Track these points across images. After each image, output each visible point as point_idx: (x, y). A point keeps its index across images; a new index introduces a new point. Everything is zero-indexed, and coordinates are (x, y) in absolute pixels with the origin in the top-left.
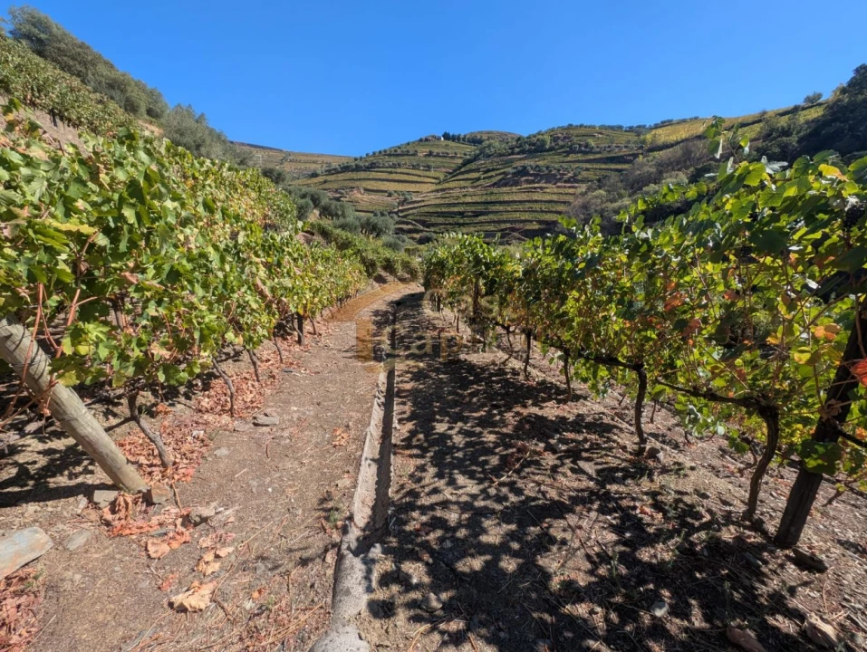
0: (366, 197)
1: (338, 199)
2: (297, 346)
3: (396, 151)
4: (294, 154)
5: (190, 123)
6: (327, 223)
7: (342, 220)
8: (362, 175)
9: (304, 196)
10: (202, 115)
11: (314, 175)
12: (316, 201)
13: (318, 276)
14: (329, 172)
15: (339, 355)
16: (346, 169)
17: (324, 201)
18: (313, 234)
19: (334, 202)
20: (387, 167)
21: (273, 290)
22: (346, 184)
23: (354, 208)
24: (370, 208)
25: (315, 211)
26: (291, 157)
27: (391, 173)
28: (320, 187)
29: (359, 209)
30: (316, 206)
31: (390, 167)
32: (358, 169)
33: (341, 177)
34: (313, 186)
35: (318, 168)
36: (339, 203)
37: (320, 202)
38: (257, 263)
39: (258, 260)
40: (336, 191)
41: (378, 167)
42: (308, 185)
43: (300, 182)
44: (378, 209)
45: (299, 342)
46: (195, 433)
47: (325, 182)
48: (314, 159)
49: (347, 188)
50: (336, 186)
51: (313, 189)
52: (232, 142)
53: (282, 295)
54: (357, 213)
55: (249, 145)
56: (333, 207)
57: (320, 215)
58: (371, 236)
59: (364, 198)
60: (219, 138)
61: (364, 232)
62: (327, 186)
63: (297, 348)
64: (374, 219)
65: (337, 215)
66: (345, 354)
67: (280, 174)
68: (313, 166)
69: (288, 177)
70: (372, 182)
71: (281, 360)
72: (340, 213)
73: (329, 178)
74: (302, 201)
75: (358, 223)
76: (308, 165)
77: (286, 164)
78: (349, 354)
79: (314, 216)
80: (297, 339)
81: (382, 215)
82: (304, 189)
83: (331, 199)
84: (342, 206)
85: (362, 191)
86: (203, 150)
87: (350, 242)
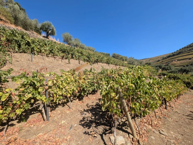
0: (179, 62)
1: (167, 65)
2: (165, 109)
3: (190, 45)
4: (152, 58)
5: (131, 59)
6: (165, 72)
7: (170, 71)
8: (176, 56)
9: (157, 67)
10: (133, 58)
11: (159, 61)
12: (160, 67)
13: (170, 89)
14: (163, 59)
15: (185, 117)
16: (169, 56)
17: (163, 66)
18: (160, 76)
19: (167, 66)
20: (187, 51)
21: (160, 94)
22: (170, 60)
23: (174, 66)
24: (181, 65)
25: (160, 70)
26: (152, 59)
27: (189, 52)
28: (161, 63)
29: (177, 66)
30: (160, 68)
31: (188, 51)
32: (174, 55)
33: (167, 59)
34: (159, 64)
35: (160, 59)
36: (168, 66)
37: (162, 67)
38: (155, 87)
39: (155, 86)
40: (166, 63)
41: (182, 52)
42: (157, 64)
43: (155, 63)
44: (185, 65)
45: (166, 108)
46: (144, 128)
47: (162, 62)
48: (158, 57)
49: (170, 61)
50: (166, 62)
51: (159, 65)
52: (139, 60)
53: (163, 95)
54: (175, 67)
55: (142, 59)
56: (166, 67)
57: (162, 70)
58: (184, 74)
59: (177, 63)
60: (136, 60)
61: (180, 72)
62: (163, 62)
63: (165, 110)
64: (184, 68)
65: (168, 69)
66: (187, 117)
67: (150, 63)
68: (158, 59)
69: (152, 63)
70: (181, 57)
71: (162, 113)
72: (169, 69)
73: (163, 60)
74: (157, 68)
75: (177, 70)
76: (156, 59)
77: (150, 61)
78: (189, 118)
79: (160, 71)
80: (165, 107)
81: (187, 66)
82: (156, 65)
83: (165, 66)
84: (170, 67)
85: (177, 61)
86: (134, 63)
87: (176, 77)
